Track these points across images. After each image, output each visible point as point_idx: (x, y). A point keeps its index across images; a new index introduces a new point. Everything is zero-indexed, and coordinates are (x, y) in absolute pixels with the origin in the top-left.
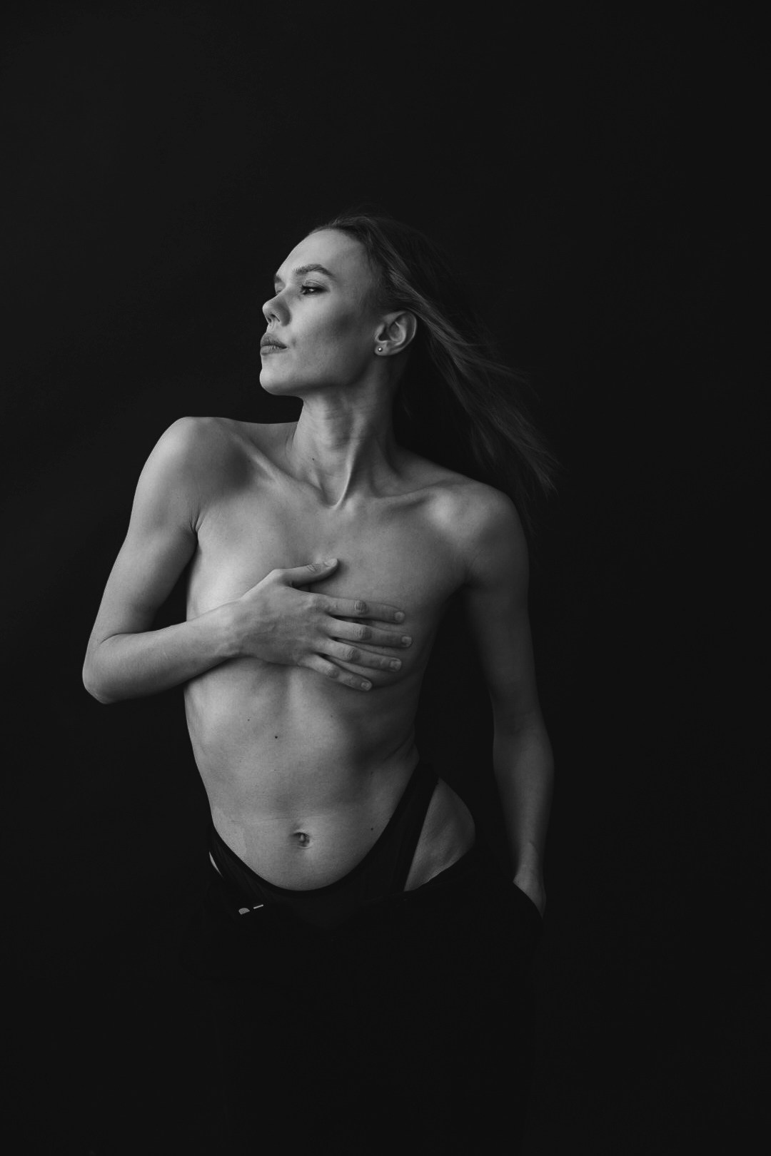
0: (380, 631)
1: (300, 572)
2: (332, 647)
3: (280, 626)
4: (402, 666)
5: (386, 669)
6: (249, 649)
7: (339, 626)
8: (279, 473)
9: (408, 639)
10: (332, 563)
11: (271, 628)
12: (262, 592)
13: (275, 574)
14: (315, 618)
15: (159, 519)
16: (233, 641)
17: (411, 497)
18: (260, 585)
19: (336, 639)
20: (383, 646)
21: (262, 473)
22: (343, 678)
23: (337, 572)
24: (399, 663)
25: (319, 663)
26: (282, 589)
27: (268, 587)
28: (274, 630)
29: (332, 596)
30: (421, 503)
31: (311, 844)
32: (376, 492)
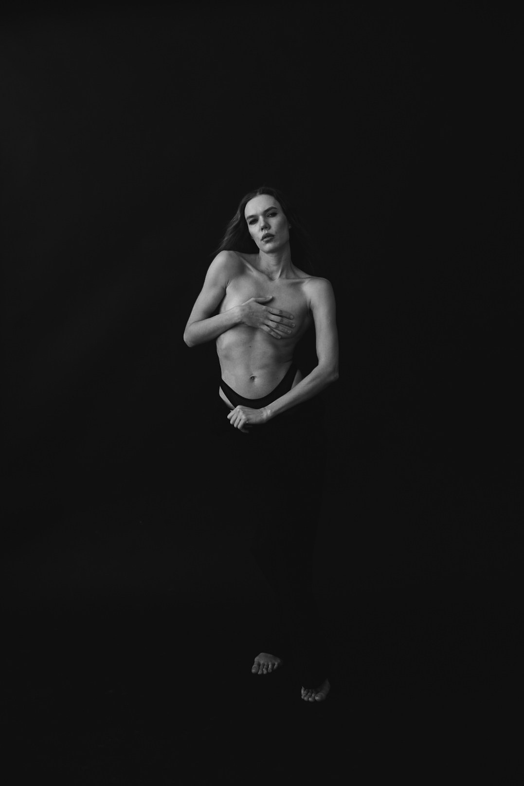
0: (285, 321)
1: (261, 299)
2: (270, 323)
3: (255, 314)
4: (291, 333)
5: (286, 333)
6: (245, 320)
7: (273, 317)
8: (255, 270)
9: (294, 325)
10: (271, 297)
11: (252, 314)
12: (249, 303)
13: (252, 299)
14: (266, 313)
15: (215, 284)
16: (239, 317)
17: (297, 280)
18: (248, 302)
19: (272, 321)
20: (286, 325)
21: (249, 269)
22: (272, 333)
23: (272, 300)
24: (291, 331)
25: (265, 328)
26: (256, 303)
27: (251, 302)
28: (253, 315)
29: (271, 307)
30: (300, 283)
31: (256, 380)
32: (287, 278)
